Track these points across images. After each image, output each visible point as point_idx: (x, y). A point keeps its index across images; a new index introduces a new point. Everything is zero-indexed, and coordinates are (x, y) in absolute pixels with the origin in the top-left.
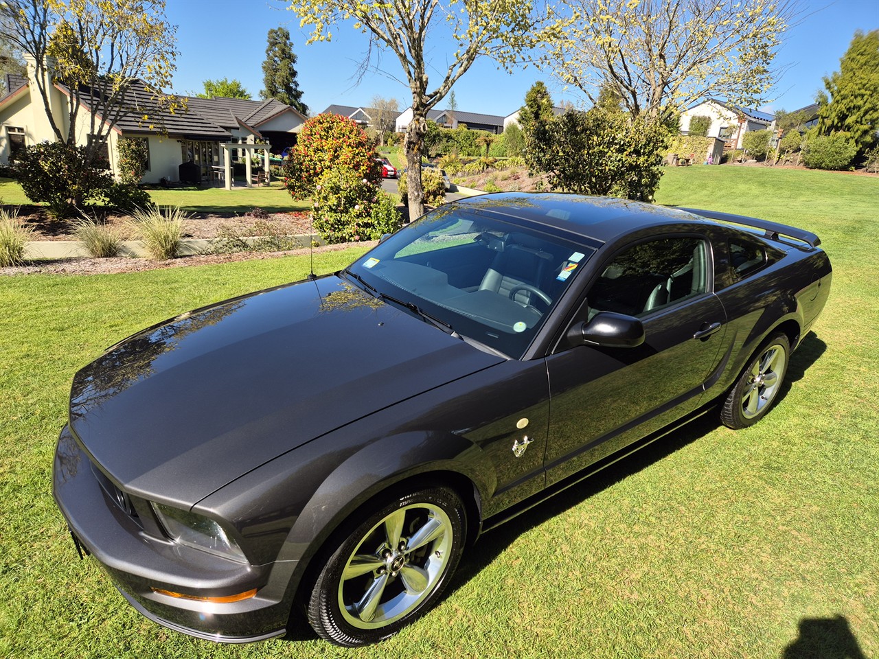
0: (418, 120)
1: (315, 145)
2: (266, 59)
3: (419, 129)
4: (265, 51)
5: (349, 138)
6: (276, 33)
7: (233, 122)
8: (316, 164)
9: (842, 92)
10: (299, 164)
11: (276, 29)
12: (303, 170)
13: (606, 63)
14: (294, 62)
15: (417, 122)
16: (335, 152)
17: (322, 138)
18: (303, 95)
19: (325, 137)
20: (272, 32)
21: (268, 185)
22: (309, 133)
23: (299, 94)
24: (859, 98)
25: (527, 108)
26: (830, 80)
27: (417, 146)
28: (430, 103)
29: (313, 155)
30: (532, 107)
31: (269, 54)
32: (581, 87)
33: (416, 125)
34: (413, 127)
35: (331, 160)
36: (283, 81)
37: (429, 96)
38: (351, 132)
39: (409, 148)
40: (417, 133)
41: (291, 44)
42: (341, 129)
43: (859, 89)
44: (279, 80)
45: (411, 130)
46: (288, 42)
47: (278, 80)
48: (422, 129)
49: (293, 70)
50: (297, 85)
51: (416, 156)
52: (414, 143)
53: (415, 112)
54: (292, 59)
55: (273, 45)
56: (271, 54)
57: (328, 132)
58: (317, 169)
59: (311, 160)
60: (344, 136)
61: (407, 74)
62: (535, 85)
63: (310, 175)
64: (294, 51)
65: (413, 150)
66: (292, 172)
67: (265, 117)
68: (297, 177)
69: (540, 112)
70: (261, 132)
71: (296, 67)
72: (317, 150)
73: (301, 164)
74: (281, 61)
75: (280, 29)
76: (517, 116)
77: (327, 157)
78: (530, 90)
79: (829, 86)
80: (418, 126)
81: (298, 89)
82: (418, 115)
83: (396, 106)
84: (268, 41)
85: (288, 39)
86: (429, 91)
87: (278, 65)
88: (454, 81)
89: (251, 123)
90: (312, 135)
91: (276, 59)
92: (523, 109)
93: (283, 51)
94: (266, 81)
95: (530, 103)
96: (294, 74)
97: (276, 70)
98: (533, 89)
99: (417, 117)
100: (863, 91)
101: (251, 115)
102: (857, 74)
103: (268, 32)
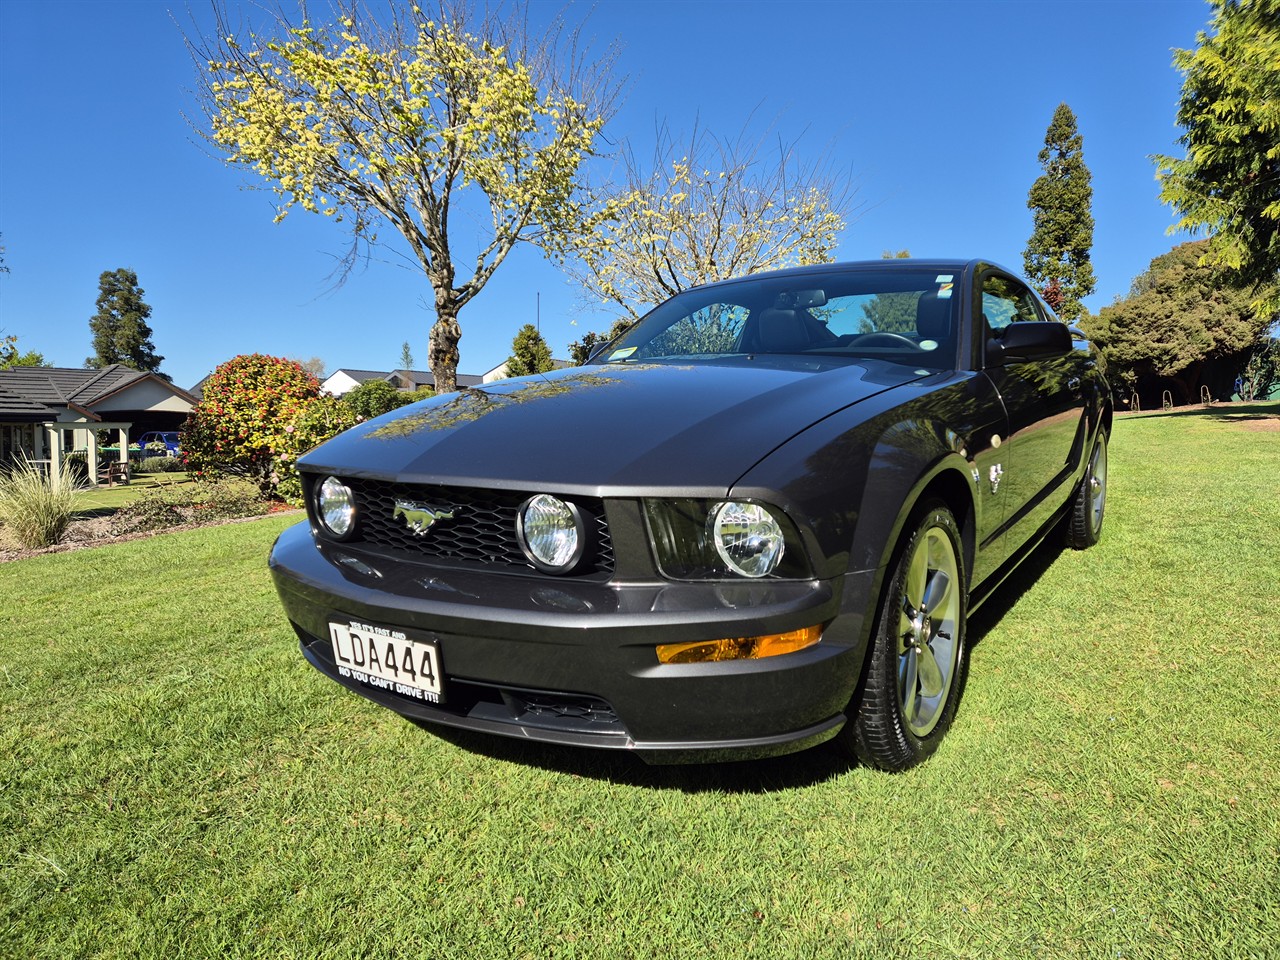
0: (446, 321)
1: (235, 398)
2: (95, 312)
3: (450, 332)
4: (95, 301)
5: (291, 386)
6: (114, 276)
7: (56, 396)
8: (239, 426)
9: (886, 320)
10: (208, 428)
11: (114, 271)
12: (216, 437)
13: (651, 269)
14: (146, 316)
15: (445, 324)
16: (271, 405)
17: (247, 389)
18: (162, 361)
19: (252, 386)
20: (107, 275)
21: (127, 483)
22: (225, 382)
23: (157, 361)
24: (904, 326)
25: (516, 358)
26: (869, 307)
27: (449, 356)
28: (461, 299)
29: (233, 412)
30: (524, 357)
31: (102, 307)
32: (621, 302)
33: (444, 327)
34: (441, 330)
35: (264, 419)
36: (128, 343)
37: (458, 290)
38: (293, 377)
39: (437, 358)
40: (447, 338)
41: (141, 292)
42: (277, 374)
43: (902, 315)
44: (121, 342)
45: (438, 335)
46: (134, 288)
47: (119, 340)
48: (454, 332)
49: (145, 326)
50: (151, 348)
51: (449, 368)
52: (444, 352)
53: (442, 311)
54: (144, 311)
55: (110, 294)
56: (105, 306)
57: (256, 379)
58: (241, 434)
59: (231, 421)
60: (282, 383)
61: (424, 264)
62: (523, 330)
63: (228, 444)
64: (145, 300)
65: (443, 360)
66: (195, 443)
67: (104, 392)
68: (206, 448)
69: (536, 362)
70: (98, 413)
71: (148, 323)
72: (238, 407)
73: (213, 428)
74: (123, 315)
75: (119, 271)
76: (504, 368)
77: (258, 413)
78: (517, 336)
79: (869, 315)
80: (447, 328)
81: (154, 353)
82: (446, 314)
83: (320, 368)
84: (100, 288)
85: (135, 284)
86: (457, 284)
87: (118, 320)
88: (494, 270)
89: (81, 401)
90: (229, 385)
91: (114, 312)
92: (511, 359)
93: (127, 301)
94: (98, 345)
95: (520, 352)
96: (146, 332)
97: (116, 328)
98: (522, 334)
99: (445, 317)
100: (906, 317)
101: (78, 390)
102: (895, 300)
103: (99, 276)
